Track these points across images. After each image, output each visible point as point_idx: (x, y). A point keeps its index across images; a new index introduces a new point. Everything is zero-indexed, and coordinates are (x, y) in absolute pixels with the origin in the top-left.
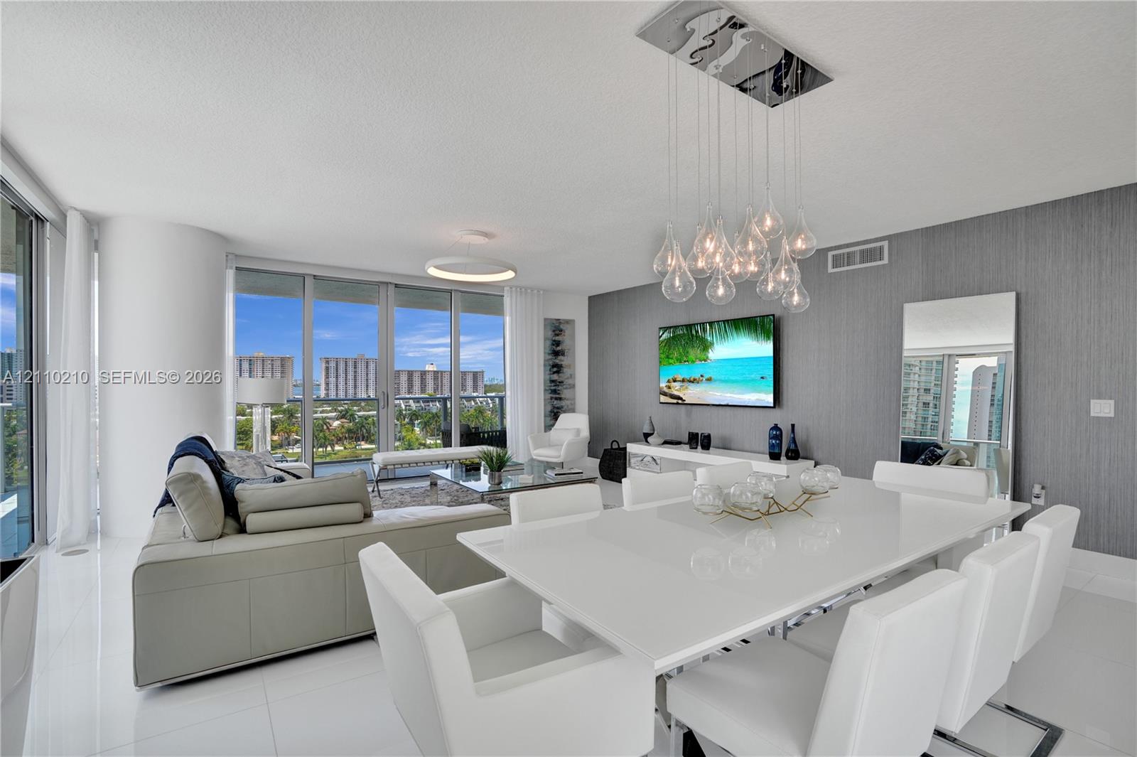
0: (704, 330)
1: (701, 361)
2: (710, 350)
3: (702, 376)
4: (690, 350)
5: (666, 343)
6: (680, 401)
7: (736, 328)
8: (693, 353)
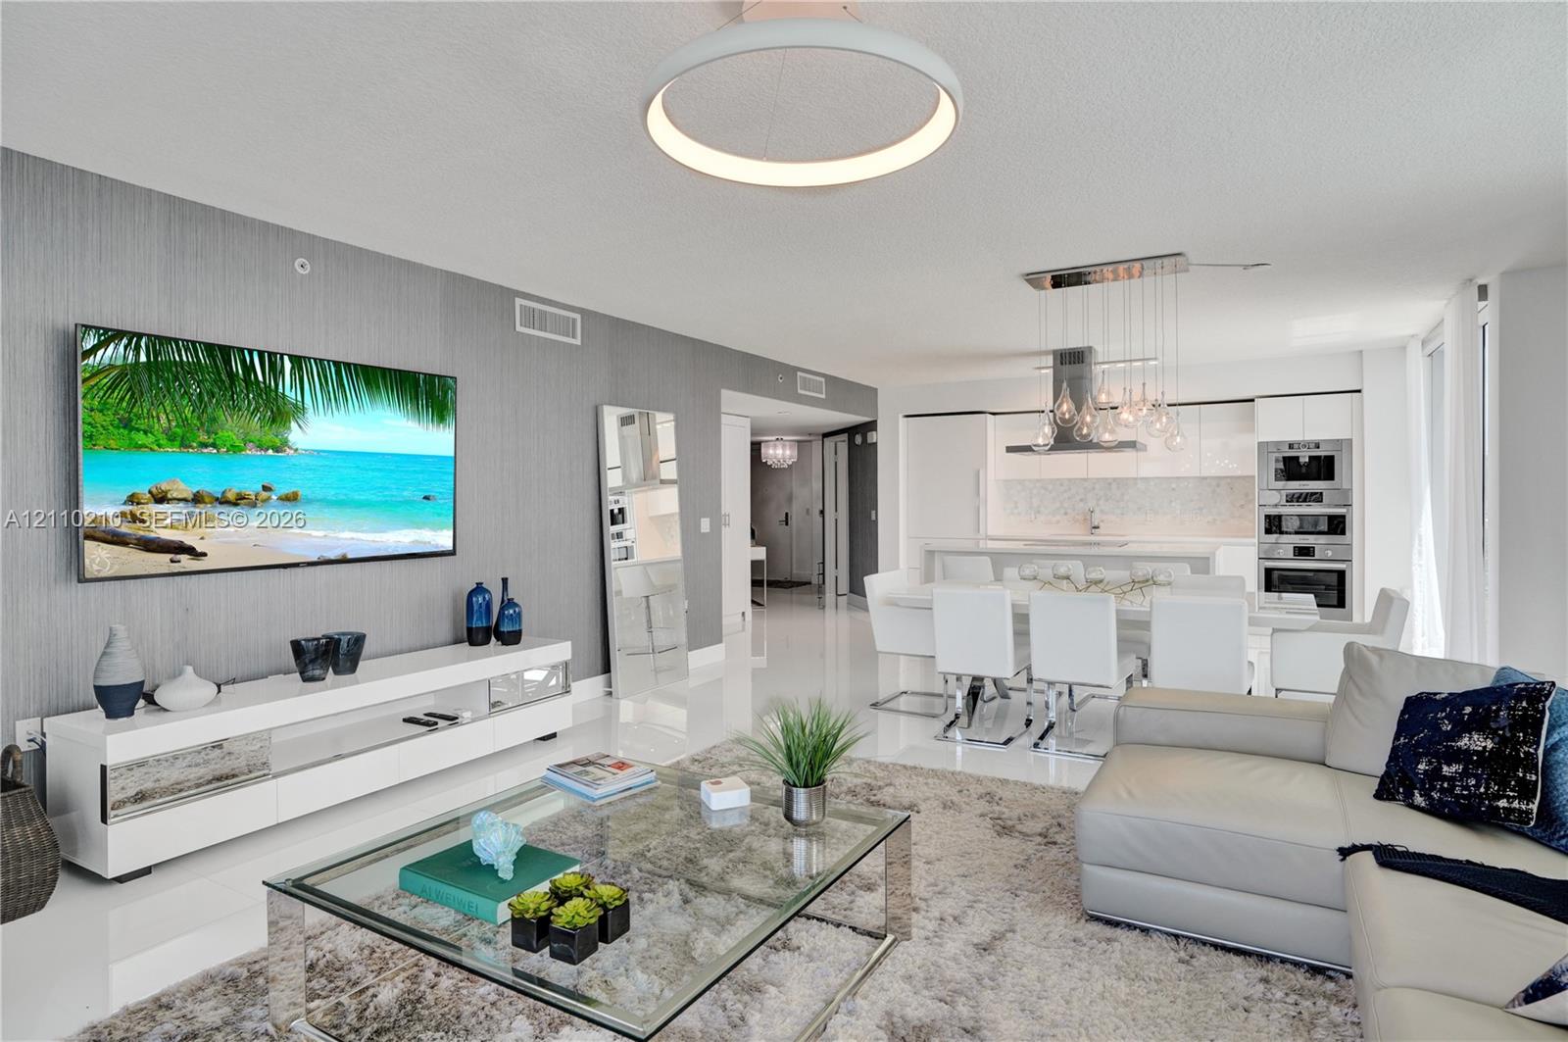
0: (276, 371)
1: (261, 447)
2: (293, 425)
3: (266, 488)
4: (221, 415)
5: (122, 375)
6: (186, 562)
7: (368, 383)
8: (231, 427)
